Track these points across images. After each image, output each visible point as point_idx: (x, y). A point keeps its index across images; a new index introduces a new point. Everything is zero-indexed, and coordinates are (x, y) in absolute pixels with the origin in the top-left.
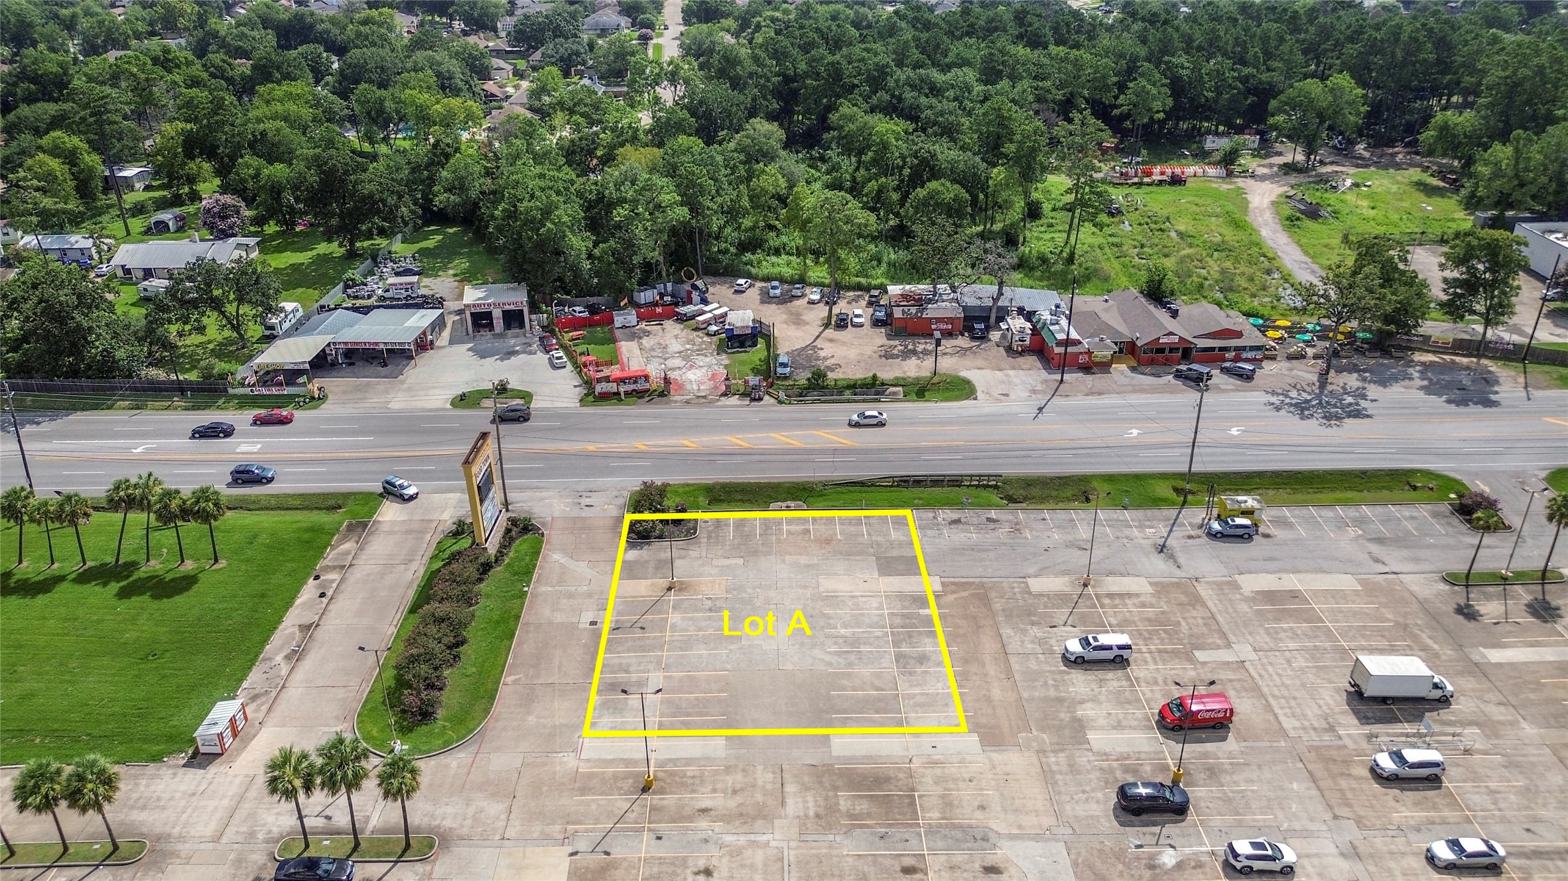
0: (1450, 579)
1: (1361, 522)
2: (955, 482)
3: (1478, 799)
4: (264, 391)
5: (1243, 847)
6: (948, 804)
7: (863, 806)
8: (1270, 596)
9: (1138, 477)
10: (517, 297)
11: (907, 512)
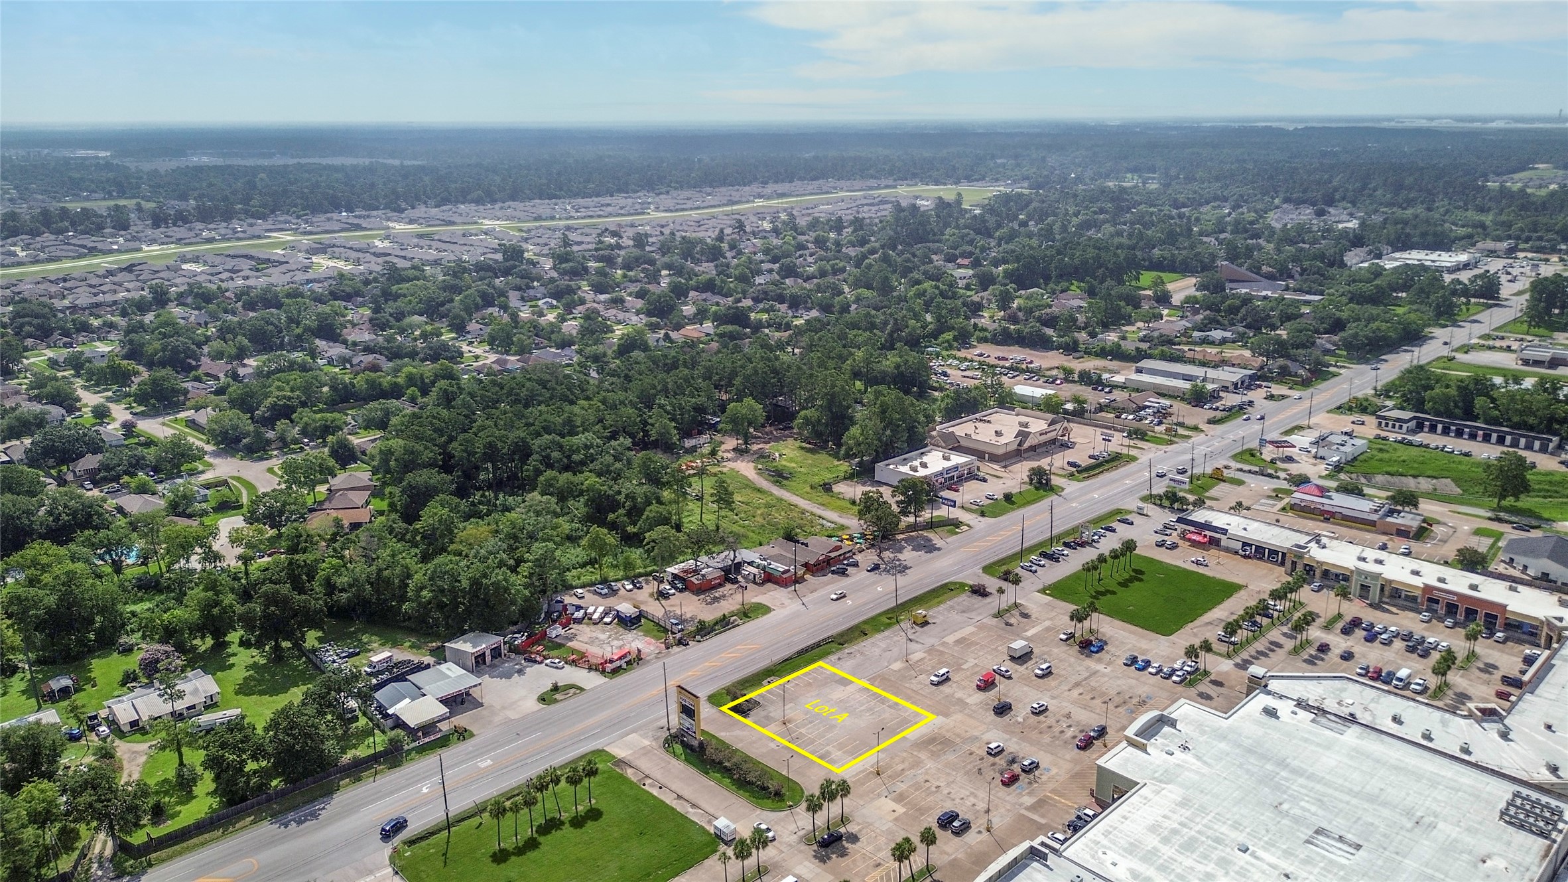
0: (995, 616)
1: (952, 607)
2: (818, 645)
3: (1063, 672)
4: (427, 740)
5: (1036, 706)
6: (958, 735)
7: (939, 747)
8: (958, 642)
9: (873, 618)
10: (494, 640)
11: (820, 663)
